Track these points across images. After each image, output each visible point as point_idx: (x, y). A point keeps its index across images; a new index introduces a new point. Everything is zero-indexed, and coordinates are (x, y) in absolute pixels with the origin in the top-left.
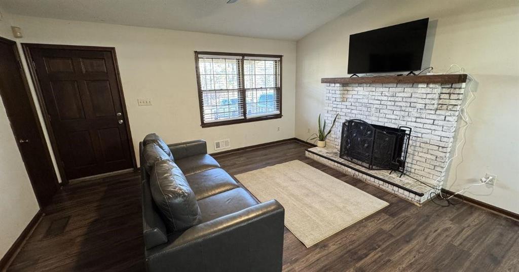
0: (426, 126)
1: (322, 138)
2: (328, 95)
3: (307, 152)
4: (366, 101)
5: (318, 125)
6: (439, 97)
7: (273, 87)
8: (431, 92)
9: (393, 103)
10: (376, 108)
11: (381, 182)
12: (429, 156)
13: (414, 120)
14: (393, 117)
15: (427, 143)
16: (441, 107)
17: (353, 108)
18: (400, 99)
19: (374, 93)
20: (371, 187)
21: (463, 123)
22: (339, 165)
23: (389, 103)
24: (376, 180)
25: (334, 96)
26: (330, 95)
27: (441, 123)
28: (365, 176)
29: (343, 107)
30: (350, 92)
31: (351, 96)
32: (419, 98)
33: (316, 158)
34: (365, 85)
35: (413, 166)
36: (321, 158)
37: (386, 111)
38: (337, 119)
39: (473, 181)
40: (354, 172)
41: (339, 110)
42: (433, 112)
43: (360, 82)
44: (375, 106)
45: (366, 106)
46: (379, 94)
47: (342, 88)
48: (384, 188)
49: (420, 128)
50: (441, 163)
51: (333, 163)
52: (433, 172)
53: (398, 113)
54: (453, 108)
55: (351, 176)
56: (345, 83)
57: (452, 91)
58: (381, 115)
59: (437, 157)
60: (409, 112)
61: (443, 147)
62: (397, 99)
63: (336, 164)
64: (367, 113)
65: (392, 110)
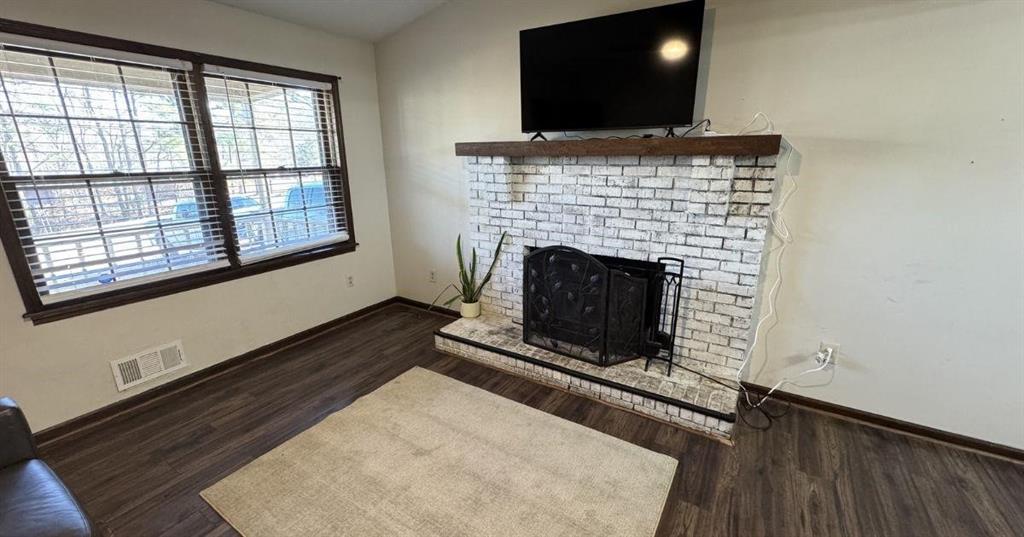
0: (708, 253)
1: (471, 294)
2: (475, 186)
3: (439, 340)
4: (571, 199)
5: (458, 264)
6: (732, 186)
7: (320, 165)
8: (719, 177)
9: (634, 203)
10: (597, 216)
11: (638, 399)
12: (716, 319)
13: (681, 239)
14: (637, 235)
15: (711, 291)
16: (737, 209)
17: (541, 216)
18: (648, 194)
19: (588, 181)
20: (616, 414)
21: (775, 242)
22: (529, 366)
23: (625, 203)
24: (625, 394)
25: (492, 187)
26: (482, 186)
27: (738, 244)
28: (597, 387)
29: (516, 214)
30: (531, 179)
31: (532, 188)
32: (693, 190)
33: (465, 351)
34: (565, 160)
35: (686, 343)
36: (479, 350)
37: (619, 223)
38: (503, 246)
39: (798, 359)
40: (568, 378)
41: (506, 223)
42: (720, 221)
43: (555, 153)
44: (594, 211)
45: (571, 212)
46: (601, 183)
47: (509, 169)
48: (646, 411)
49: (696, 257)
50: (741, 331)
51: (512, 361)
52: (726, 351)
53: (646, 225)
54: (760, 211)
55: (561, 390)
56: (515, 155)
57: (758, 172)
58: (610, 232)
59: (732, 319)
60: (670, 223)
61: (744, 297)
62: (642, 194)
63: (520, 363)
64: (576, 229)
65: (632, 219)
